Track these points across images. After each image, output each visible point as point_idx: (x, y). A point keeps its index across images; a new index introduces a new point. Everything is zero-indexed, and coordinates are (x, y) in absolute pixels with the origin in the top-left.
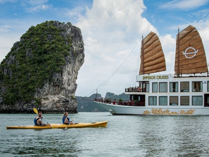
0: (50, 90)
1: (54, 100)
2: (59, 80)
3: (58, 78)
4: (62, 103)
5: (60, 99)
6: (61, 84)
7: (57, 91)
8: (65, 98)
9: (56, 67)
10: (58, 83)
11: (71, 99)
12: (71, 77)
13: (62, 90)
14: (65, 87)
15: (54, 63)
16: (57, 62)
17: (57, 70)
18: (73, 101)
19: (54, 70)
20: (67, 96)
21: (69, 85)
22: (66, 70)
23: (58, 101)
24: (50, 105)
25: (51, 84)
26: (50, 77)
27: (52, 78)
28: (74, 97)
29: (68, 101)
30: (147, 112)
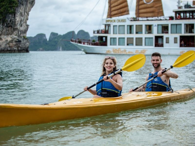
0: (4, 31)
1: (7, 40)
2: (12, 21)
3: (11, 19)
4: (14, 43)
5: (13, 39)
6: (14, 25)
7: (10, 31)
8: (18, 38)
9: (9, 9)
10: (11, 24)
11: (23, 39)
12: (23, 18)
13: (15, 31)
14: (17, 27)
15: (7, 5)
16: (10, 4)
17: (10, 11)
18: (25, 41)
19: (8, 11)
20: (19, 36)
21: (21, 26)
22: (19, 11)
23: (11, 41)
24: (4, 44)
25: (5, 24)
26: (3, 18)
27: (5, 19)
28: (26, 37)
29: (20, 41)
30: (109, 51)
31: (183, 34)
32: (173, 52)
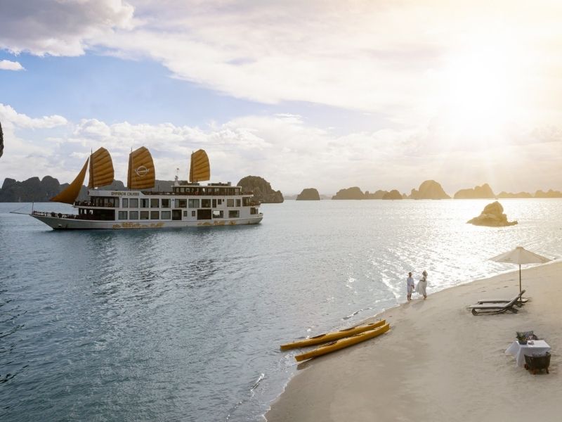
30: (117, 226)
31: (201, 208)
32: (190, 225)
